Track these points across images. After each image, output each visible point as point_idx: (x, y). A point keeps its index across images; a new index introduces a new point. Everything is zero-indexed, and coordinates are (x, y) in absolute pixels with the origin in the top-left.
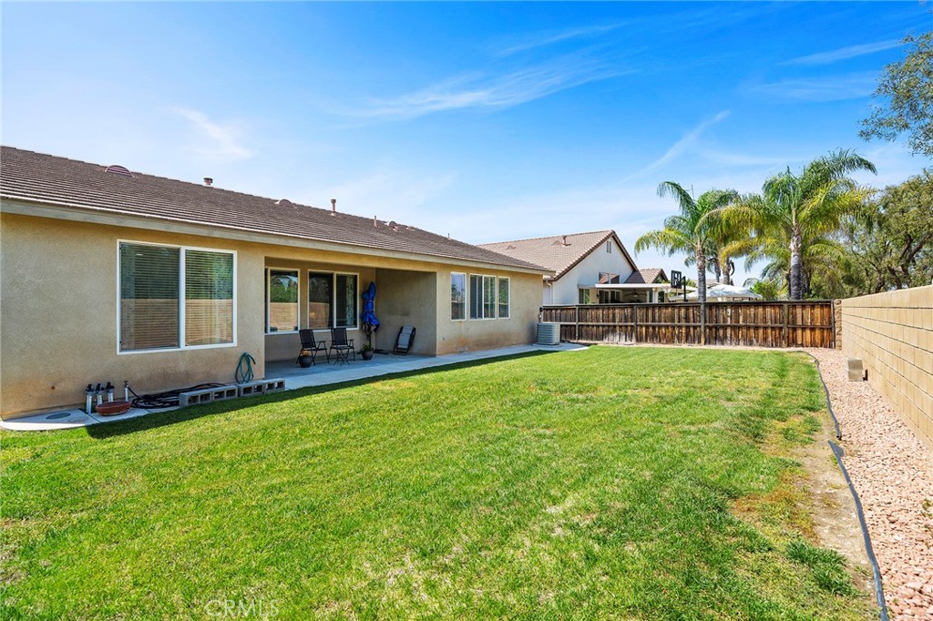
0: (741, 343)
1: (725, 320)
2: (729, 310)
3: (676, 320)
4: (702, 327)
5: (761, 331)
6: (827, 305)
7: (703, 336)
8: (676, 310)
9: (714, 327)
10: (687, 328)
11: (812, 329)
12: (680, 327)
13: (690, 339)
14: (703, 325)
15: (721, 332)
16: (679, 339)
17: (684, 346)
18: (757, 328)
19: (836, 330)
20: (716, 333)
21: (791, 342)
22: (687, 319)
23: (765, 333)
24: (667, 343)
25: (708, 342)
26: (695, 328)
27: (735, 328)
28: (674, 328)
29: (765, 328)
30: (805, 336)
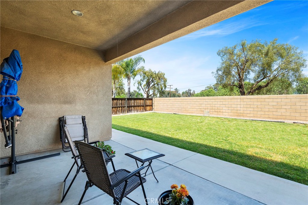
0: (136, 112)
1: (132, 105)
2: (133, 101)
3: (118, 105)
4: (126, 107)
5: (140, 107)
6: (152, 99)
7: (126, 110)
8: (118, 101)
9: (129, 107)
10: (122, 107)
11: (149, 106)
12: (119, 107)
13: (123, 111)
14: (126, 106)
15: (131, 108)
16: (119, 112)
17: (121, 115)
18: (139, 106)
19: (153, 106)
20: (129, 108)
21: (146, 110)
22: (121, 104)
23: (141, 108)
24: (115, 114)
25: (127, 112)
26: (124, 107)
27: (134, 106)
28: (117, 108)
29: (141, 106)
30: (148, 108)
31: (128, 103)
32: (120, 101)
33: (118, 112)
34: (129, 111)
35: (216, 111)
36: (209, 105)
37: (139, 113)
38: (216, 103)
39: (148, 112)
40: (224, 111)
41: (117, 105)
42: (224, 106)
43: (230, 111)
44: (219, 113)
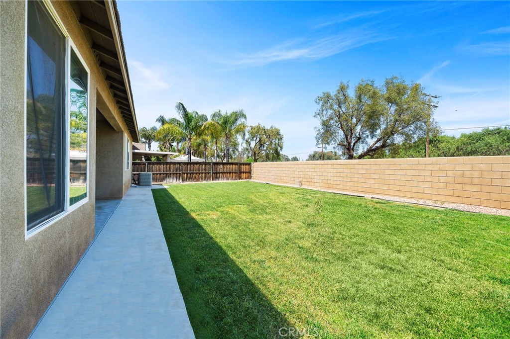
0: (225, 179)
1: (220, 170)
2: (221, 166)
3: (201, 170)
6: (250, 165)
7: (211, 177)
9: (216, 173)
10: (205, 173)
11: (246, 173)
12: (202, 173)
13: (206, 178)
14: (211, 172)
15: (218, 175)
16: (202, 179)
17: (205, 182)
18: (230, 173)
19: (252, 173)
20: (216, 175)
21: (240, 178)
22: (205, 170)
23: (232, 175)
24: (196, 181)
25: (213, 180)
26: (208, 173)
27: (223, 173)
28: (199, 174)
29: (233, 173)
30: (243, 175)
31: (215, 168)
32: (204, 166)
33: (200, 179)
34: (216, 178)
35: (308, 180)
36: (301, 173)
37: (230, 181)
38: (308, 170)
39: (243, 180)
40: (315, 181)
41: (199, 170)
42: (315, 174)
43: (320, 181)
44: (311, 184)
